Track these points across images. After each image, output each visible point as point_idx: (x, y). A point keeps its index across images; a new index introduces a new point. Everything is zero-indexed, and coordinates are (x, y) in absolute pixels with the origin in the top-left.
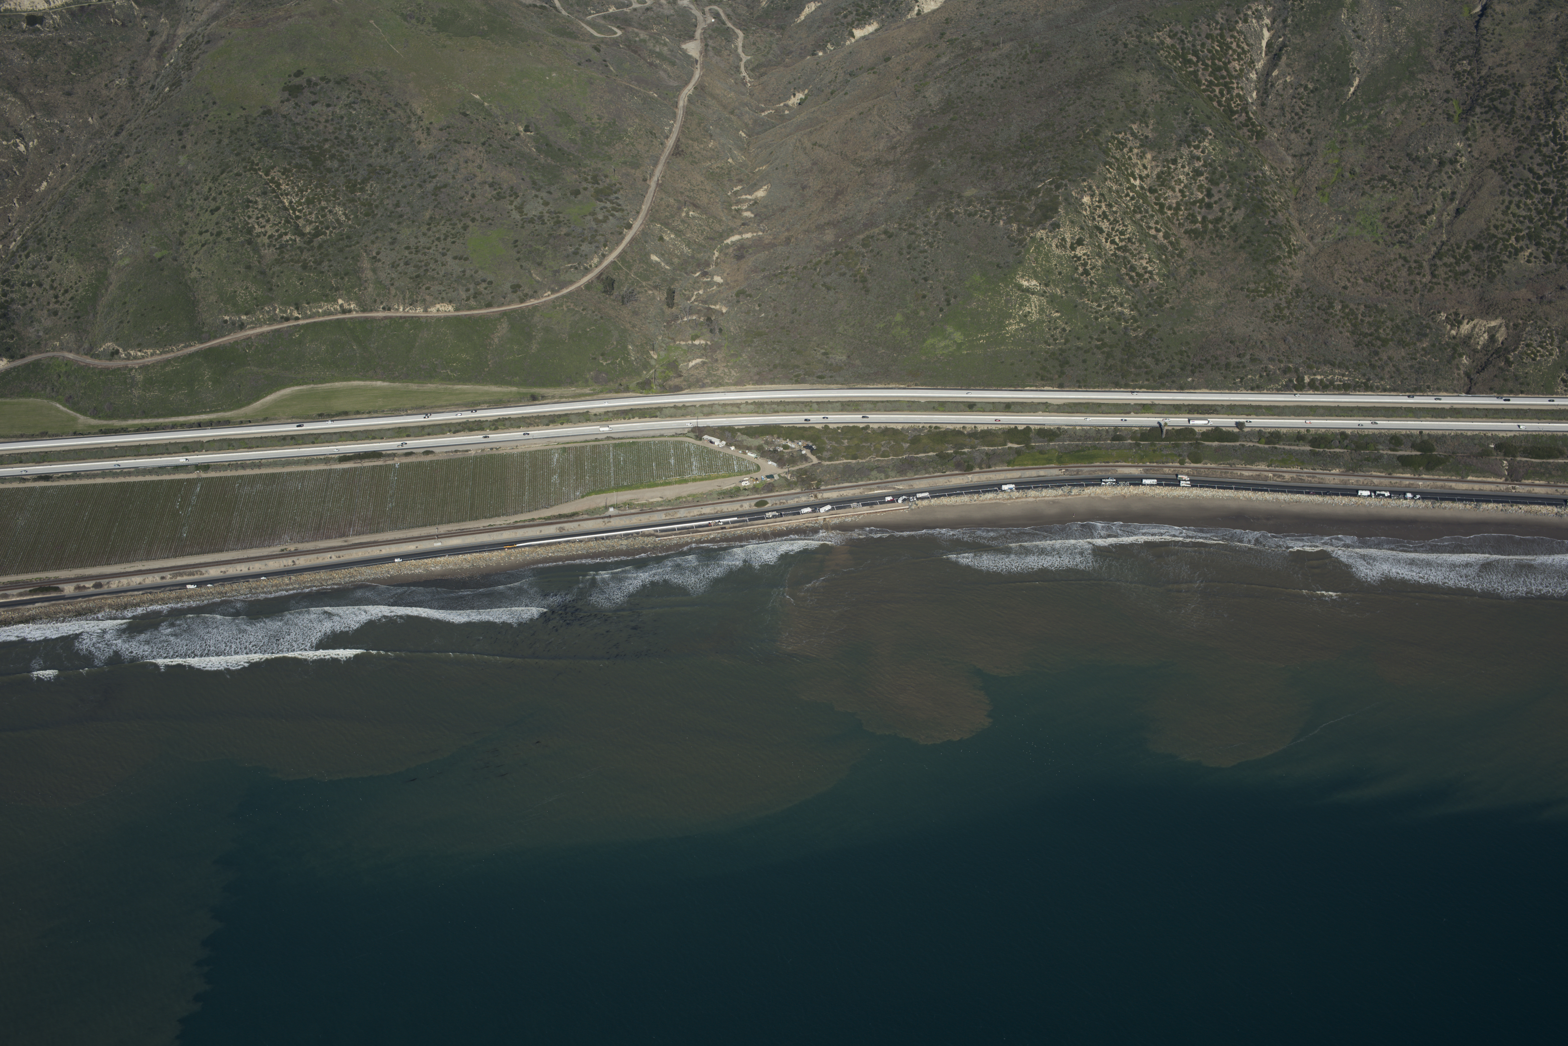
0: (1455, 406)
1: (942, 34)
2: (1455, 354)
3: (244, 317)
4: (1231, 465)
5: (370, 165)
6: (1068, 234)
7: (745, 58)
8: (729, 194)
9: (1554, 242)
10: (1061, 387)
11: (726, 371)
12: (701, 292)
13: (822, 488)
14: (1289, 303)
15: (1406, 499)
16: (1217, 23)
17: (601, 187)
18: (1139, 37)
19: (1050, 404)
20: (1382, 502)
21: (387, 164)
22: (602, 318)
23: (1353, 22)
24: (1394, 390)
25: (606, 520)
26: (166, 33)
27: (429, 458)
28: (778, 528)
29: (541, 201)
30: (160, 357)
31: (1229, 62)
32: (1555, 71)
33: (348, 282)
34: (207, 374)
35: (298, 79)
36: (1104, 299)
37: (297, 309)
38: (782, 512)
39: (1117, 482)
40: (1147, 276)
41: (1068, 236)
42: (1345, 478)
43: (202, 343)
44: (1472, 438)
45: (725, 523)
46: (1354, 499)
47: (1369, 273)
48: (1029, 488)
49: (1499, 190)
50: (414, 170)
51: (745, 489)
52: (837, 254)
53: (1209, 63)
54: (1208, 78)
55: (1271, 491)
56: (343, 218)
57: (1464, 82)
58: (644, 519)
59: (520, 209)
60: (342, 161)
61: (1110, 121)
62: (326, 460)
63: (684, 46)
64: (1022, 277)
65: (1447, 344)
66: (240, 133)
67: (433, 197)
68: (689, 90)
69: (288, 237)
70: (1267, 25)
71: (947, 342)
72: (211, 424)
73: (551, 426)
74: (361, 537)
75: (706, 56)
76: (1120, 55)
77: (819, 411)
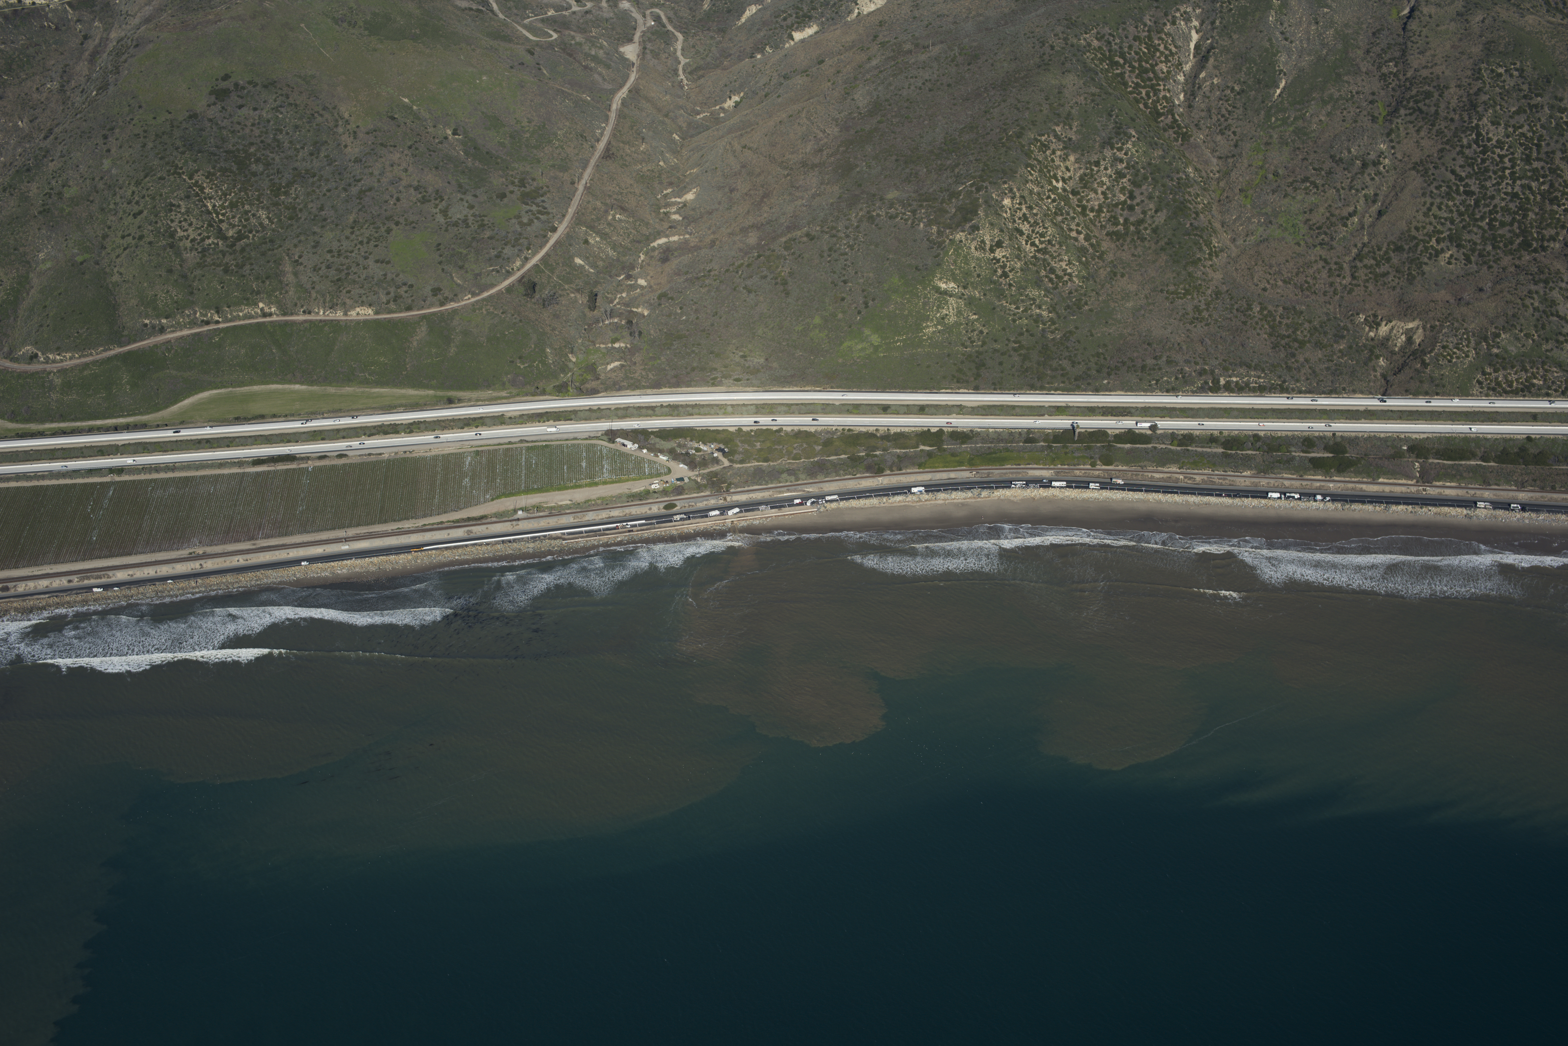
0: (1369, 408)
1: (876, 37)
2: (1373, 356)
3: (164, 321)
4: (1142, 467)
5: (295, 169)
6: (987, 236)
7: (683, 61)
8: (659, 196)
9: (1475, 244)
10: (977, 389)
11: (644, 374)
12: (624, 295)
13: (732, 490)
14: (1208, 304)
15: (1315, 501)
16: (1145, 25)
17: (528, 190)
18: (1066, 39)
19: (965, 407)
20: (1292, 504)
21: (312, 168)
22: (521, 321)
23: (1281, 24)
24: (1310, 392)
25: (514, 523)
26: (99, 37)
27: (343, 461)
28: (686, 531)
29: (466, 205)
30: (79, 361)
31: (1157, 64)
32: (1479, 73)
33: (269, 285)
34: (126, 378)
35: (226, 83)
36: (1023, 301)
37: (218, 312)
38: (689, 515)
39: (1027, 484)
40: (1066, 278)
41: (987, 239)
42: (1256, 480)
43: (121, 347)
44: (1386, 439)
45: (632, 526)
46: (1263, 501)
47: (1289, 275)
48: (938, 491)
49: (1421, 192)
50: (340, 174)
51: (655, 492)
52: (759, 256)
53: (1136, 65)
54: (1135, 80)
55: (1181, 493)
56: (266, 222)
57: (1390, 84)
58: (552, 522)
59: (444, 212)
60: (267, 165)
61: (1034, 123)
62: (240, 463)
63: (622, 49)
64: (940, 279)
65: (1365, 345)
66: (165, 137)
67: (358, 201)
68: (623, 93)
69: (210, 241)
70: (1195, 27)
71: (864, 345)
72: (128, 428)
73: (465, 429)
74: (269, 540)
75: (643, 59)
76: (1046, 57)
77: (733, 413)
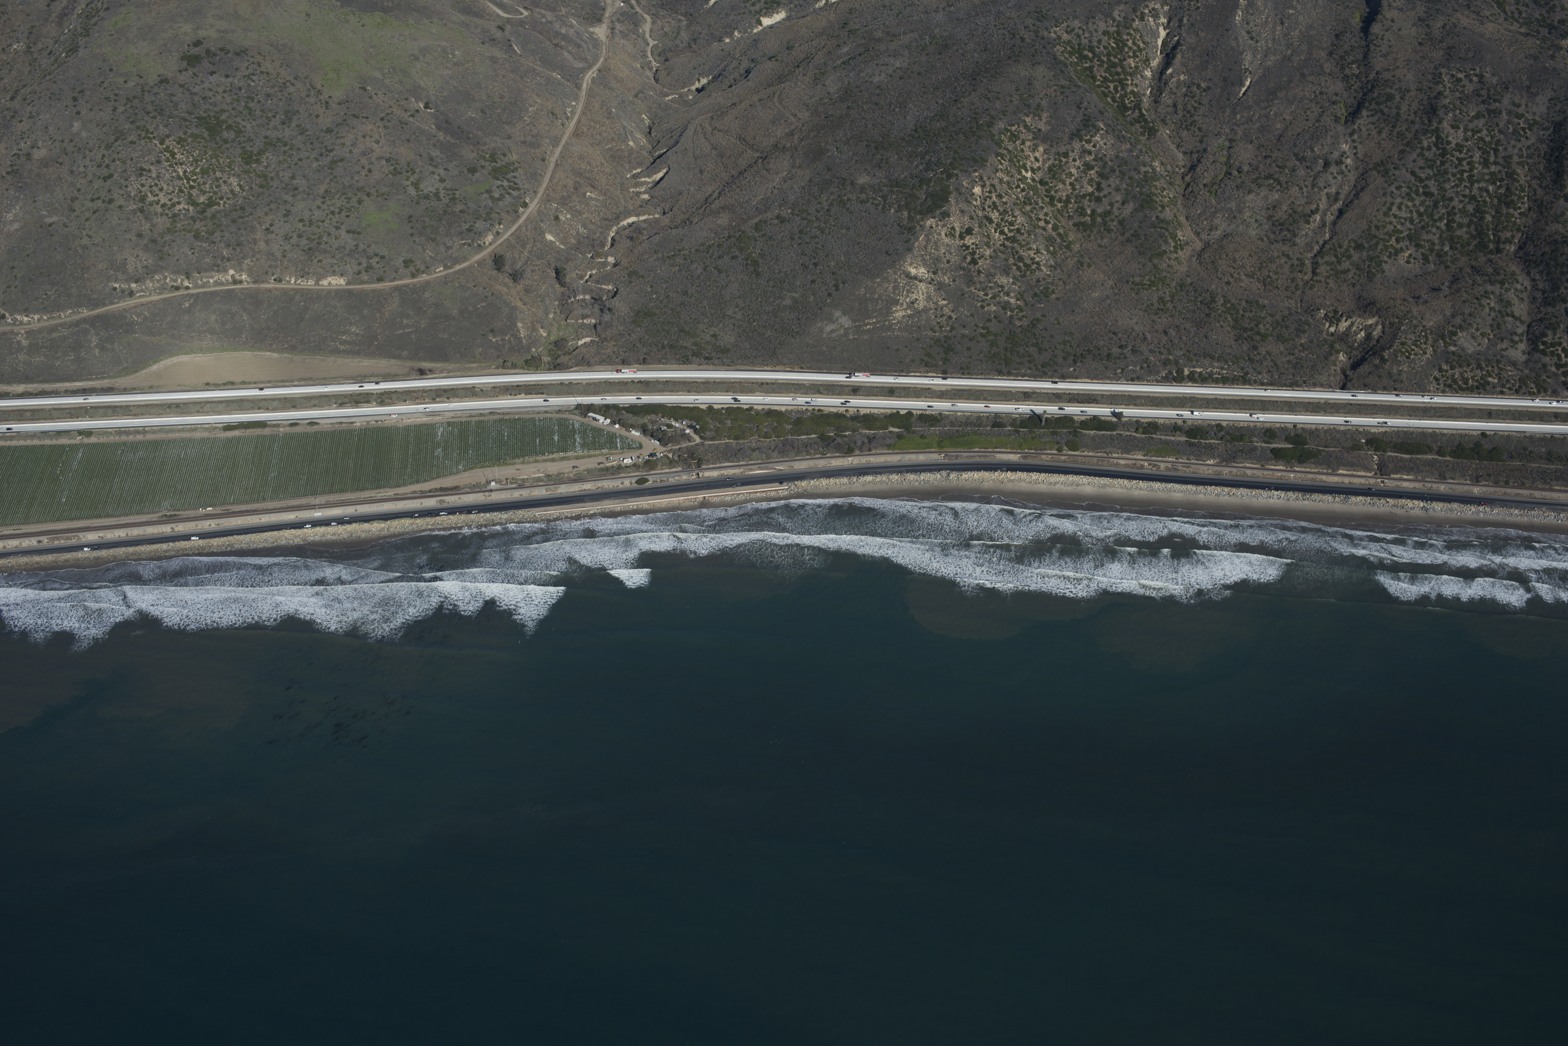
0: (1329, 401)
1: (845, 24)
2: (1333, 350)
3: (133, 285)
4: (1107, 454)
5: (266, 137)
6: (957, 222)
7: (652, 43)
8: (628, 176)
9: (1433, 244)
10: (945, 373)
11: (615, 350)
12: (594, 272)
13: (704, 467)
14: (1172, 297)
16: (1114, 20)
17: (498, 165)
18: (1036, 32)
19: (933, 390)
21: (284, 137)
22: (492, 294)
23: (1247, 23)
24: (1271, 384)
25: (487, 494)
27: (314, 429)
28: (658, 505)
29: (437, 178)
30: (47, 323)
31: (1125, 59)
32: (1440, 77)
33: (240, 252)
34: (94, 341)
35: (197, 49)
36: (991, 288)
37: (188, 278)
38: (661, 490)
40: (1034, 267)
41: (957, 226)
42: (1219, 469)
43: (90, 310)
44: (1345, 432)
47: (1253, 269)
48: (909, 472)
49: (1381, 192)
50: (312, 143)
51: (627, 467)
52: (730, 237)
53: (1105, 59)
54: (1103, 74)
55: (1148, 481)
56: (237, 189)
57: (1353, 85)
58: (524, 493)
59: (416, 185)
60: (239, 132)
61: (1004, 113)
62: (210, 428)
63: (591, 30)
64: (911, 265)
65: (1325, 340)
66: (137, 101)
67: (330, 171)
68: (593, 72)
69: (181, 207)
70: (1163, 24)
71: (834, 326)
72: (96, 391)
73: (437, 400)
74: (241, 505)
75: (612, 40)
76: (1016, 49)
